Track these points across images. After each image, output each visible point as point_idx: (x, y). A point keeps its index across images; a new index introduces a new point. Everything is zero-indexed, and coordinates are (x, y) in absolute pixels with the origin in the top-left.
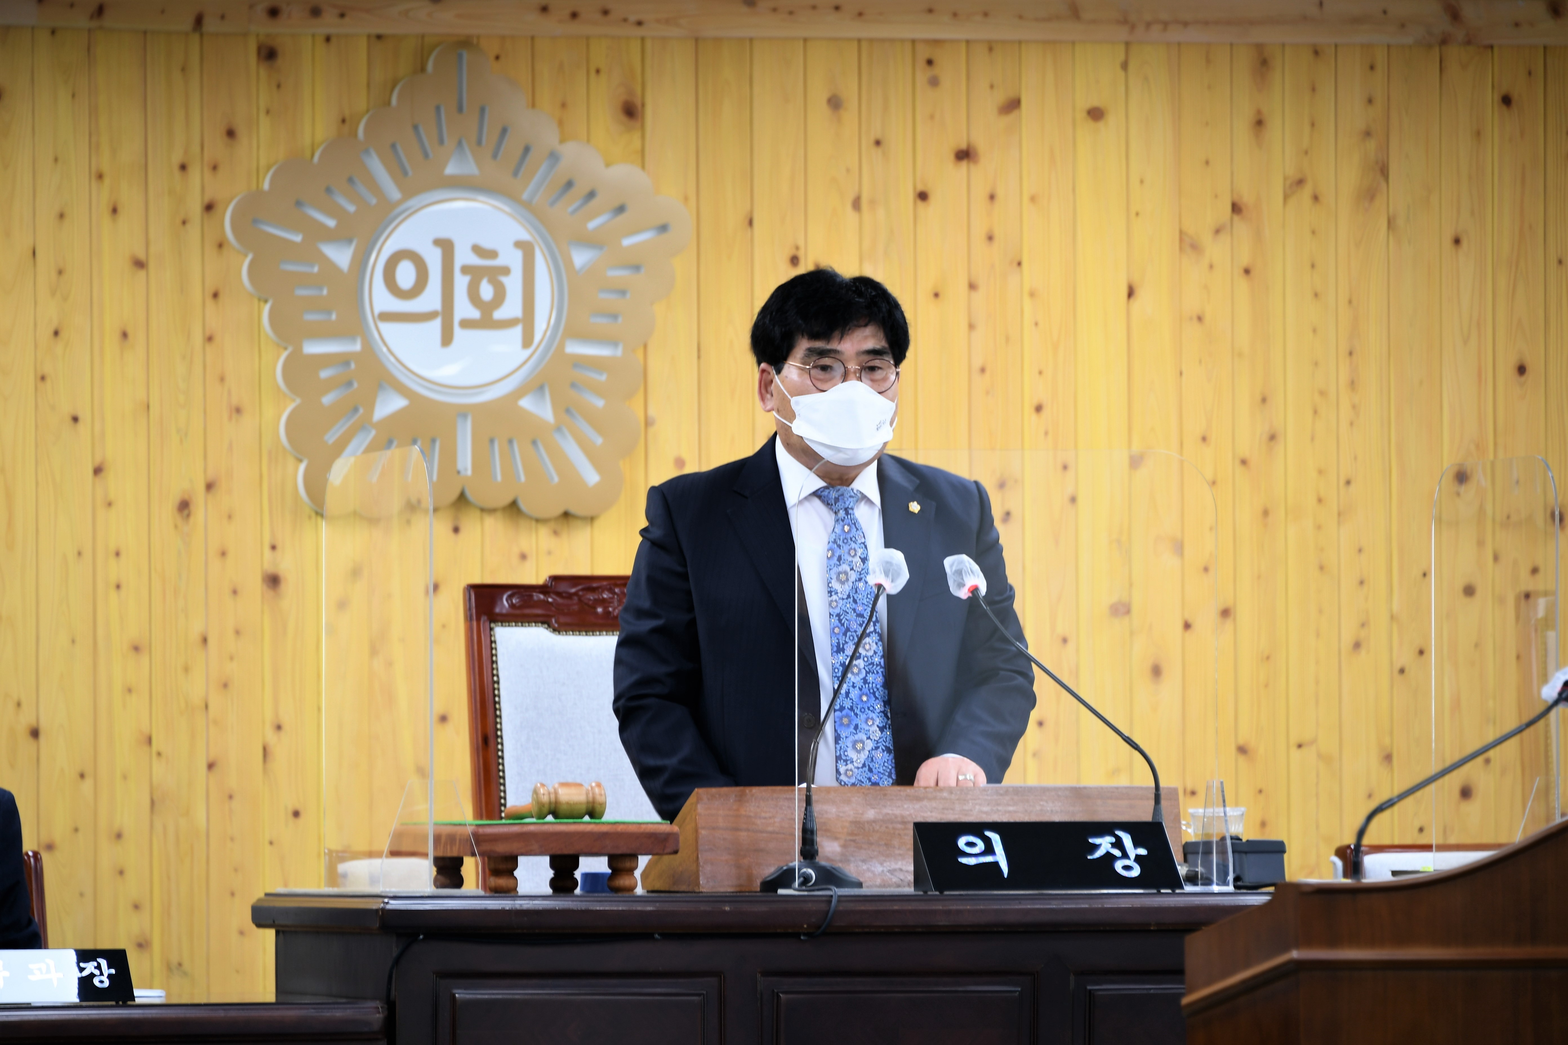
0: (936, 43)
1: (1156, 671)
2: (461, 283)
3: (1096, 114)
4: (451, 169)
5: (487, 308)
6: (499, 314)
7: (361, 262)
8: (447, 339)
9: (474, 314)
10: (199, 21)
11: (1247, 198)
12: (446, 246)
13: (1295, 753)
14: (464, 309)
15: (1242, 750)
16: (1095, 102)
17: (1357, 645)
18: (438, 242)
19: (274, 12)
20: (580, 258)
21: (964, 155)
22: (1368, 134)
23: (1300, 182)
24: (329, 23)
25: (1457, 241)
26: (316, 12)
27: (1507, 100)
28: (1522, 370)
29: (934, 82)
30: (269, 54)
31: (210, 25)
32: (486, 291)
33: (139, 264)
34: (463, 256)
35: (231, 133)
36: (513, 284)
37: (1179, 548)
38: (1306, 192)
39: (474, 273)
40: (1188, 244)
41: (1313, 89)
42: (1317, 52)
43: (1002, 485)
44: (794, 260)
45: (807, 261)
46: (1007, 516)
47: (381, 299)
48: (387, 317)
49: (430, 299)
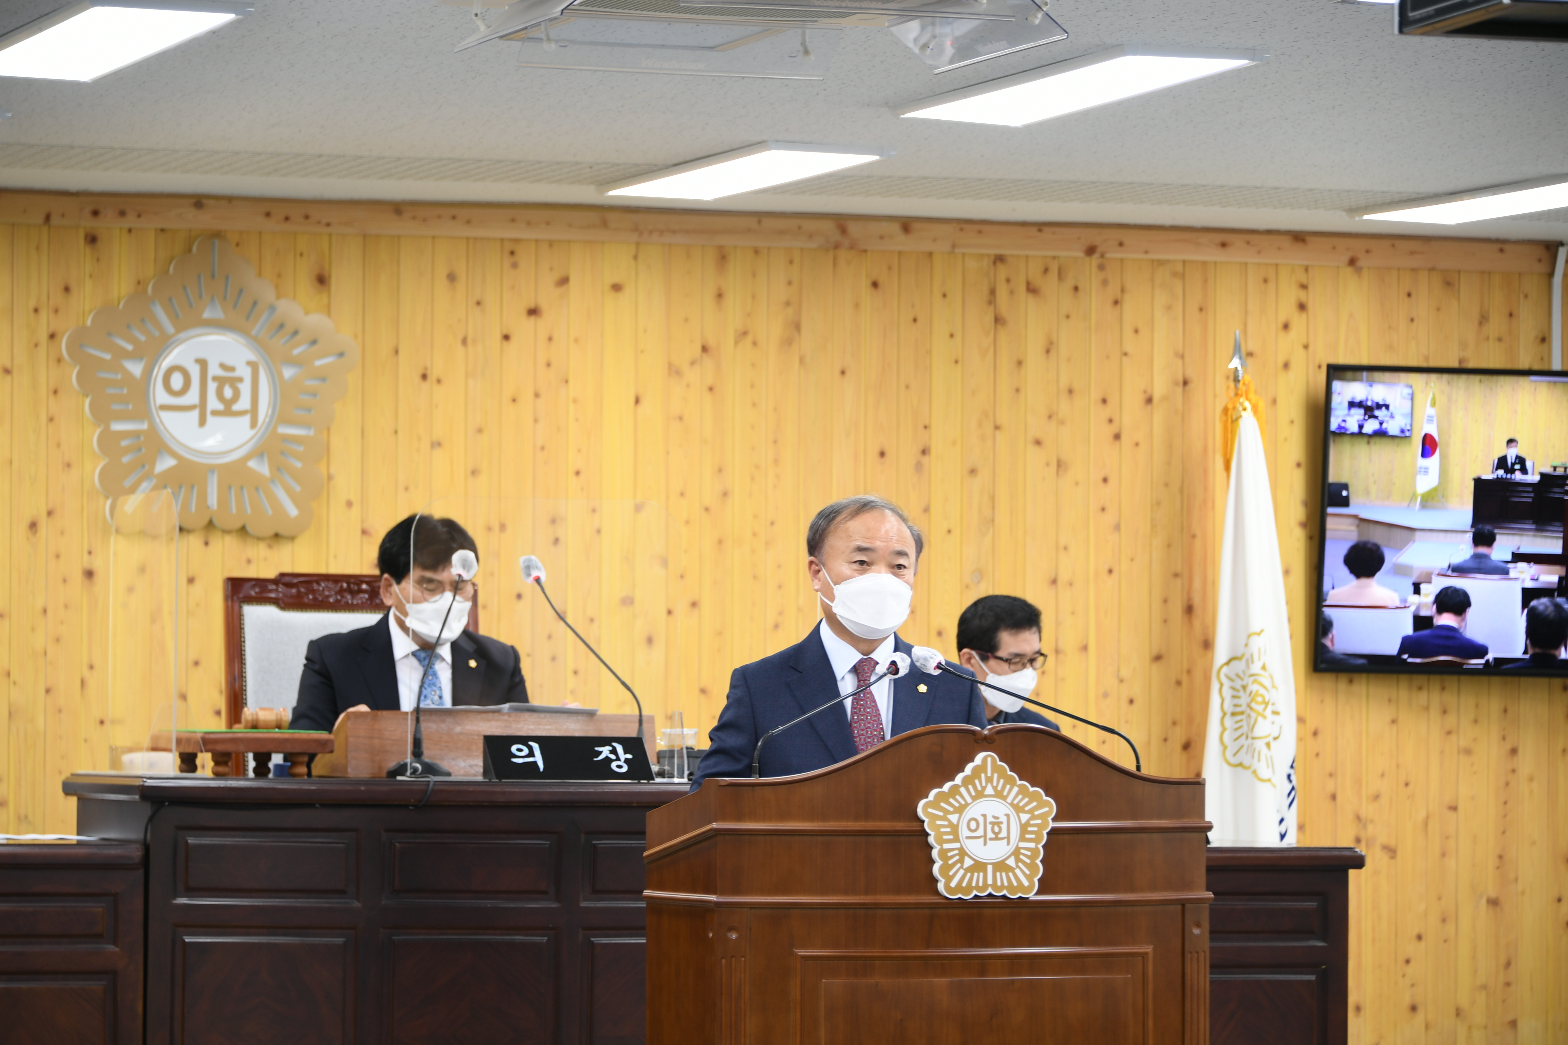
0: (517, 241)
1: (650, 640)
2: (212, 387)
3: (617, 288)
4: (207, 315)
5: (228, 404)
6: (236, 407)
7: (148, 373)
8: (202, 422)
9: (220, 407)
10: (48, 218)
11: (711, 342)
12: (203, 364)
14: (213, 403)
15: (703, 691)
16: (616, 280)
17: (776, 626)
18: (197, 361)
19: (95, 213)
20: (288, 373)
21: (533, 312)
22: (788, 304)
23: (745, 333)
24: (131, 220)
25: (843, 372)
26: (122, 213)
27: (875, 285)
28: (882, 454)
29: (515, 265)
30: (92, 239)
31: (55, 220)
32: (228, 393)
33: (7, 371)
34: (214, 370)
35: (67, 289)
36: (245, 388)
37: (665, 562)
38: (749, 340)
39: (221, 381)
40: (674, 371)
41: (754, 275)
42: (756, 251)
43: (553, 521)
44: (424, 377)
45: (432, 377)
46: (556, 541)
47: (161, 396)
48: (165, 408)
49: (192, 397)
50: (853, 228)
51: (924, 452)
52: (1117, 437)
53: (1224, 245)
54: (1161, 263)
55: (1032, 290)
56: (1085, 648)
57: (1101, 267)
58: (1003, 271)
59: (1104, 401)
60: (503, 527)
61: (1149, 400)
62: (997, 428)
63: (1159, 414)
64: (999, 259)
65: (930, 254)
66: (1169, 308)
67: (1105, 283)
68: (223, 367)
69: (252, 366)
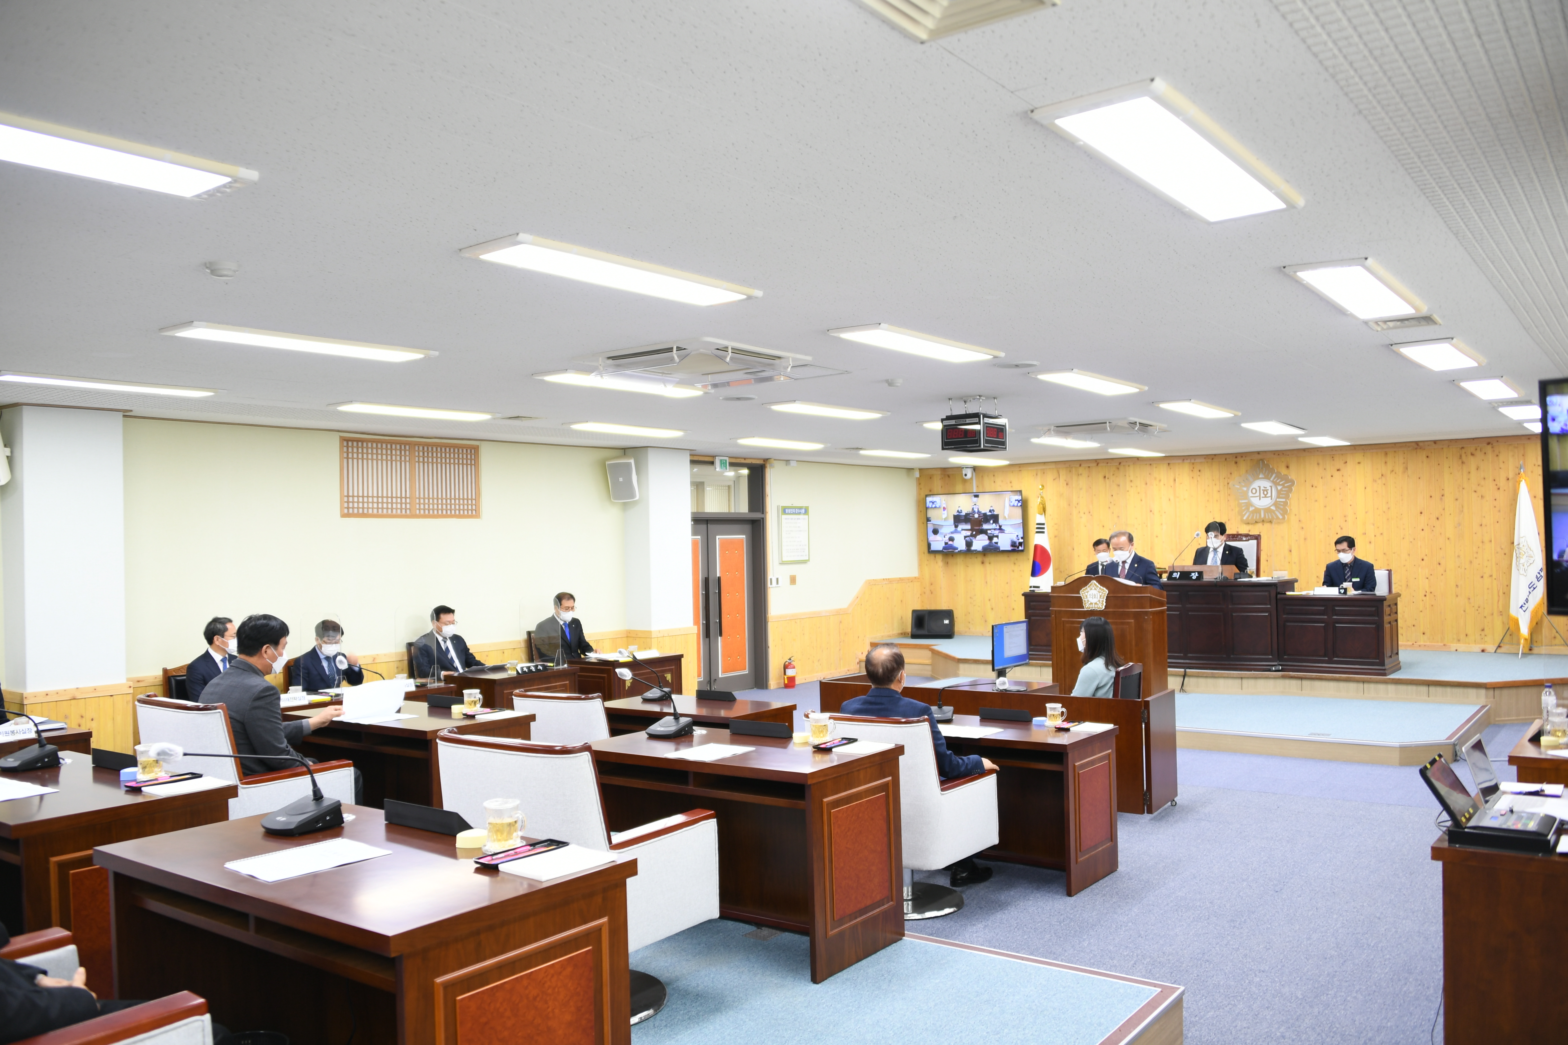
0: (1334, 455)
1: (1370, 542)
2: (1262, 492)
3: (1359, 463)
4: (1260, 477)
5: (1266, 495)
6: (1267, 496)
7: (1248, 490)
8: (1260, 499)
9: (1264, 496)
10: (1226, 459)
11: (1384, 474)
12: (1260, 487)
13: (1393, 554)
14: (1262, 495)
15: (1384, 554)
16: (1359, 461)
17: (1403, 538)
18: (1258, 486)
19: (1236, 457)
20: (1279, 488)
21: (1338, 470)
22: (1404, 463)
23: (1393, 471)
24: (1244, 458)
25: (1419, 478)
26: (1242, 457)
27: (1427, 457)
28: (1431, 497)
29: (1333, 460)
30: (1236, 463)
31: (1227, 460)
32: (1265, 493)
33: (1219, 491)
34: (1262, 488)
35: (1231, 474)
36: (1269, 492)
37: (1374, 525)
38: (1394, 472)
39: (1264, 490)
40: (1375, 481)
41: (1395, 457)
42: (1395, 452)
43: (1345, 516)
44: (1312, 486)
45: (1314, 486)
46: (1346, 521)
47: (1250, 494)
48: (1251, 497)
49: (1258, 494)
50: (1421, 444)
51: (1442, 496)
52: (1499, 489)
53: (1529, 439)
54: (1510, 445)
55: (1472, 454)
56: (1491, 541)
57: (1492, 447)
58: (1463, 451)
59: (1494, 480)
60: (1333, 518)
61: (1508, 479)
62: (1463, 489)
63: (1511, 483)
64: (1463, 448)
65: (1443, 449)
66: (1513, 456)
67: (1494, 451)
68: (1264, 487)
69: (1271, 487)
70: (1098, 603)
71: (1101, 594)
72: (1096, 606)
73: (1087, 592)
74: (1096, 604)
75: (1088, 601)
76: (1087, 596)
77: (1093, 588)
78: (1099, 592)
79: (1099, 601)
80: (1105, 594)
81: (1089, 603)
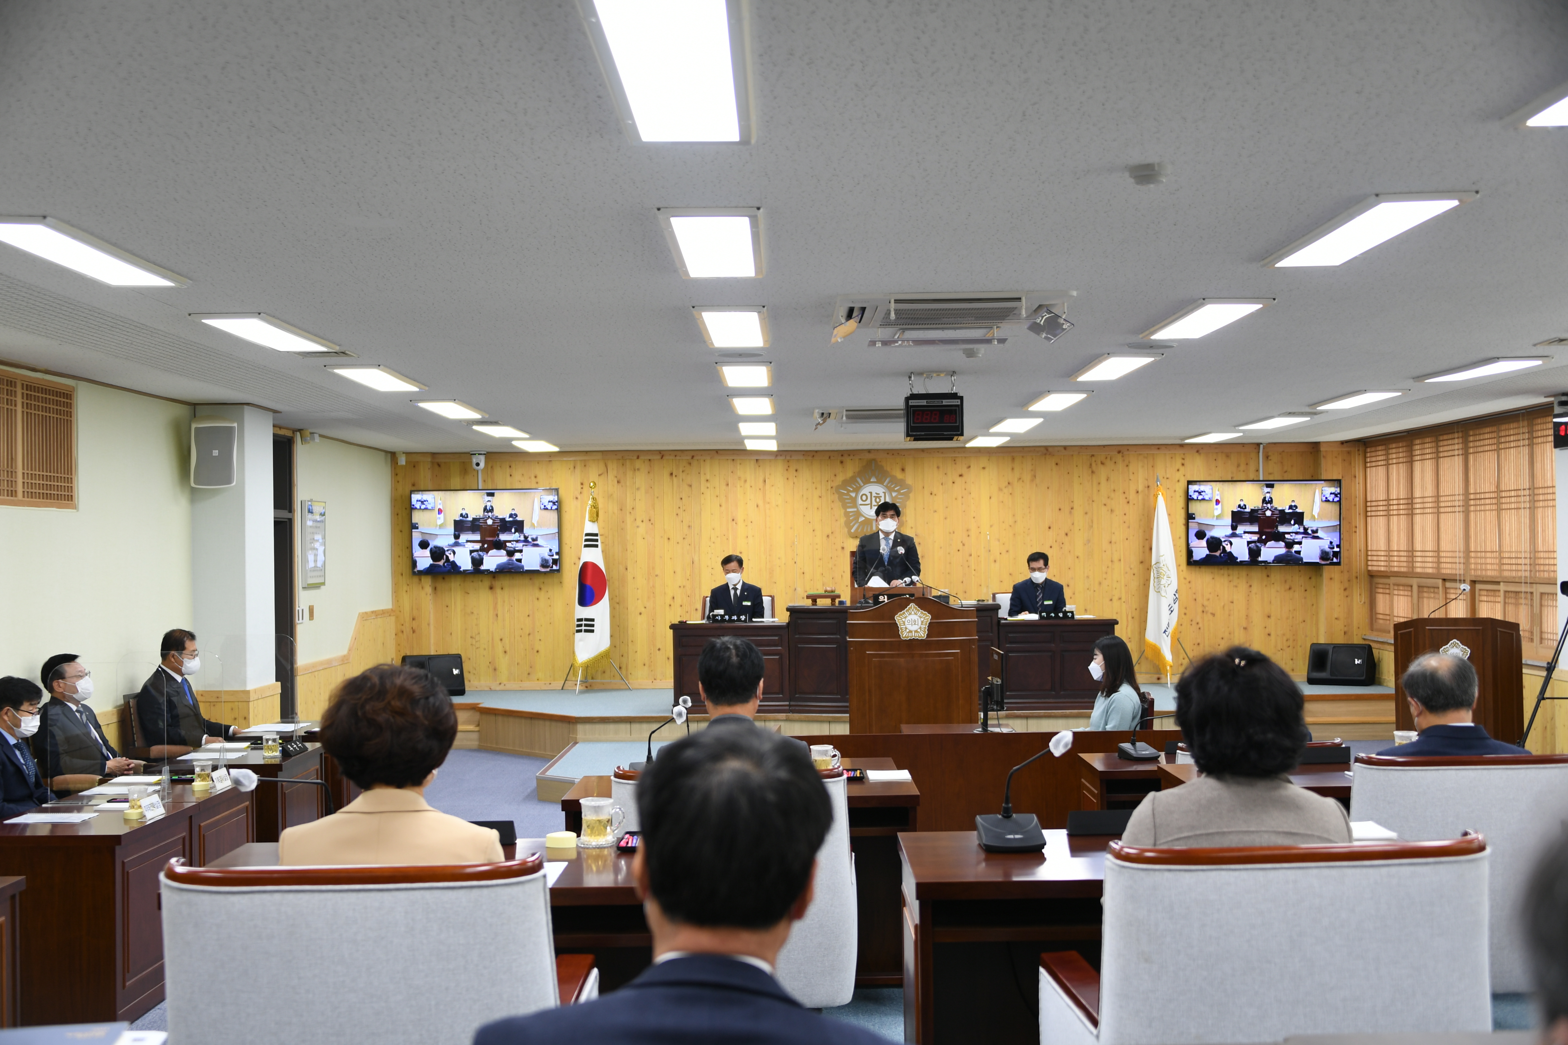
0: (955, 457)
2: (873, 499)
3: (984, 468)
4: (873, 480)
7: (857, 496)
10: (830, 457)
11: (1010, 482)
12: (871, 493)
16: (984, 466)
19: (842, 455)
20: (894, 494)
21: (961, 476)
23: (1020, 478)
24: (851, 457)
26: (849, 455)
27: (1057, 464)
28: (1060, 510)
29: (955, 464)
30: (842, 462)
31: (832, 458)
33: (820, 497)
34: (874, 494)
35: (835, 475)
38: (1021, 480)
39: (875, 497)
40: (1000, 489)
41: (1022, 463)
42: (1023, 457)
44: (931, 494)
45: (933, 494)
46: (969, 536)
47: (860, 502)
48: (861, 505)
49: (868, 501)
50: (1050, 449)
51: (1072, 509)
52: (1128, 502)
53: (1158, 449)
54: (1140, 454)
55: (1102, 463)
57: (1123, 456)
58: (1094, 459)
59: (1124, 493)
60: (954, 532)
61: (1138, 492)
62: (1093, 501)
63: (1140, 496)
64: (1093, 456)
65: (1072, 455)
66: (1143, 467)
67: (1124, 460)
68: (876, 493)
69: (885, 493)
70: (919, 630)
71: (922, 619)
72: (917, 634)
73: (905, 618)
74: (916, 631)
75: (906, 628)
76: (904, 622)
77: (913, 613)
78: (921, 617)
79: (920, 628)
80: (927, 619)
81: (908, 631)
